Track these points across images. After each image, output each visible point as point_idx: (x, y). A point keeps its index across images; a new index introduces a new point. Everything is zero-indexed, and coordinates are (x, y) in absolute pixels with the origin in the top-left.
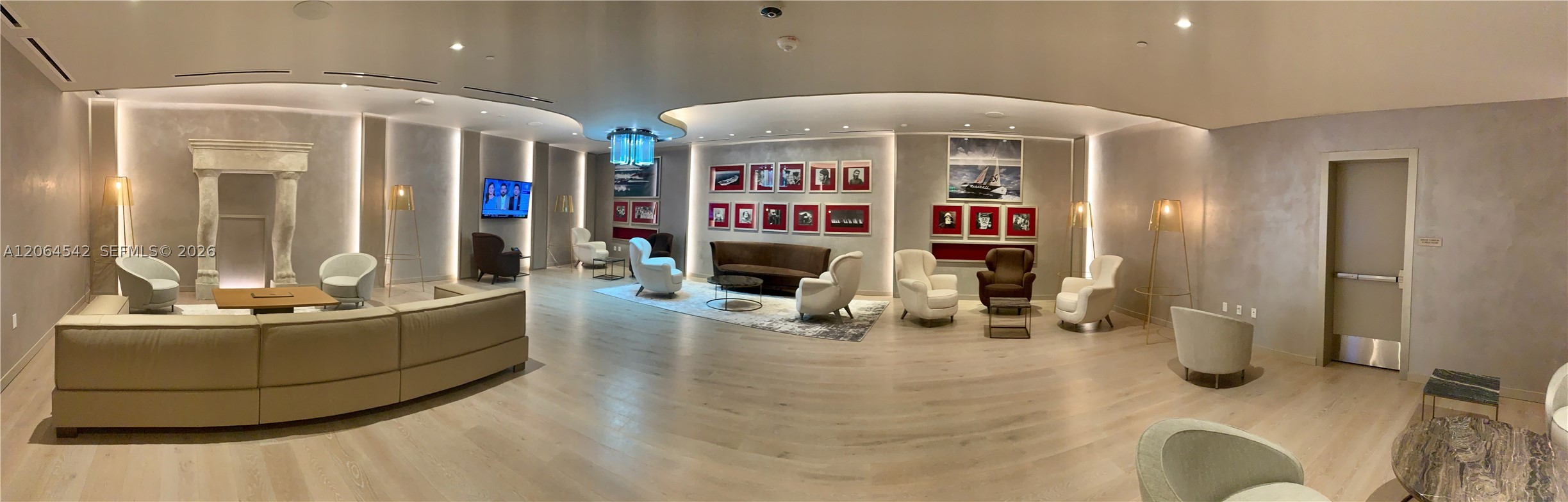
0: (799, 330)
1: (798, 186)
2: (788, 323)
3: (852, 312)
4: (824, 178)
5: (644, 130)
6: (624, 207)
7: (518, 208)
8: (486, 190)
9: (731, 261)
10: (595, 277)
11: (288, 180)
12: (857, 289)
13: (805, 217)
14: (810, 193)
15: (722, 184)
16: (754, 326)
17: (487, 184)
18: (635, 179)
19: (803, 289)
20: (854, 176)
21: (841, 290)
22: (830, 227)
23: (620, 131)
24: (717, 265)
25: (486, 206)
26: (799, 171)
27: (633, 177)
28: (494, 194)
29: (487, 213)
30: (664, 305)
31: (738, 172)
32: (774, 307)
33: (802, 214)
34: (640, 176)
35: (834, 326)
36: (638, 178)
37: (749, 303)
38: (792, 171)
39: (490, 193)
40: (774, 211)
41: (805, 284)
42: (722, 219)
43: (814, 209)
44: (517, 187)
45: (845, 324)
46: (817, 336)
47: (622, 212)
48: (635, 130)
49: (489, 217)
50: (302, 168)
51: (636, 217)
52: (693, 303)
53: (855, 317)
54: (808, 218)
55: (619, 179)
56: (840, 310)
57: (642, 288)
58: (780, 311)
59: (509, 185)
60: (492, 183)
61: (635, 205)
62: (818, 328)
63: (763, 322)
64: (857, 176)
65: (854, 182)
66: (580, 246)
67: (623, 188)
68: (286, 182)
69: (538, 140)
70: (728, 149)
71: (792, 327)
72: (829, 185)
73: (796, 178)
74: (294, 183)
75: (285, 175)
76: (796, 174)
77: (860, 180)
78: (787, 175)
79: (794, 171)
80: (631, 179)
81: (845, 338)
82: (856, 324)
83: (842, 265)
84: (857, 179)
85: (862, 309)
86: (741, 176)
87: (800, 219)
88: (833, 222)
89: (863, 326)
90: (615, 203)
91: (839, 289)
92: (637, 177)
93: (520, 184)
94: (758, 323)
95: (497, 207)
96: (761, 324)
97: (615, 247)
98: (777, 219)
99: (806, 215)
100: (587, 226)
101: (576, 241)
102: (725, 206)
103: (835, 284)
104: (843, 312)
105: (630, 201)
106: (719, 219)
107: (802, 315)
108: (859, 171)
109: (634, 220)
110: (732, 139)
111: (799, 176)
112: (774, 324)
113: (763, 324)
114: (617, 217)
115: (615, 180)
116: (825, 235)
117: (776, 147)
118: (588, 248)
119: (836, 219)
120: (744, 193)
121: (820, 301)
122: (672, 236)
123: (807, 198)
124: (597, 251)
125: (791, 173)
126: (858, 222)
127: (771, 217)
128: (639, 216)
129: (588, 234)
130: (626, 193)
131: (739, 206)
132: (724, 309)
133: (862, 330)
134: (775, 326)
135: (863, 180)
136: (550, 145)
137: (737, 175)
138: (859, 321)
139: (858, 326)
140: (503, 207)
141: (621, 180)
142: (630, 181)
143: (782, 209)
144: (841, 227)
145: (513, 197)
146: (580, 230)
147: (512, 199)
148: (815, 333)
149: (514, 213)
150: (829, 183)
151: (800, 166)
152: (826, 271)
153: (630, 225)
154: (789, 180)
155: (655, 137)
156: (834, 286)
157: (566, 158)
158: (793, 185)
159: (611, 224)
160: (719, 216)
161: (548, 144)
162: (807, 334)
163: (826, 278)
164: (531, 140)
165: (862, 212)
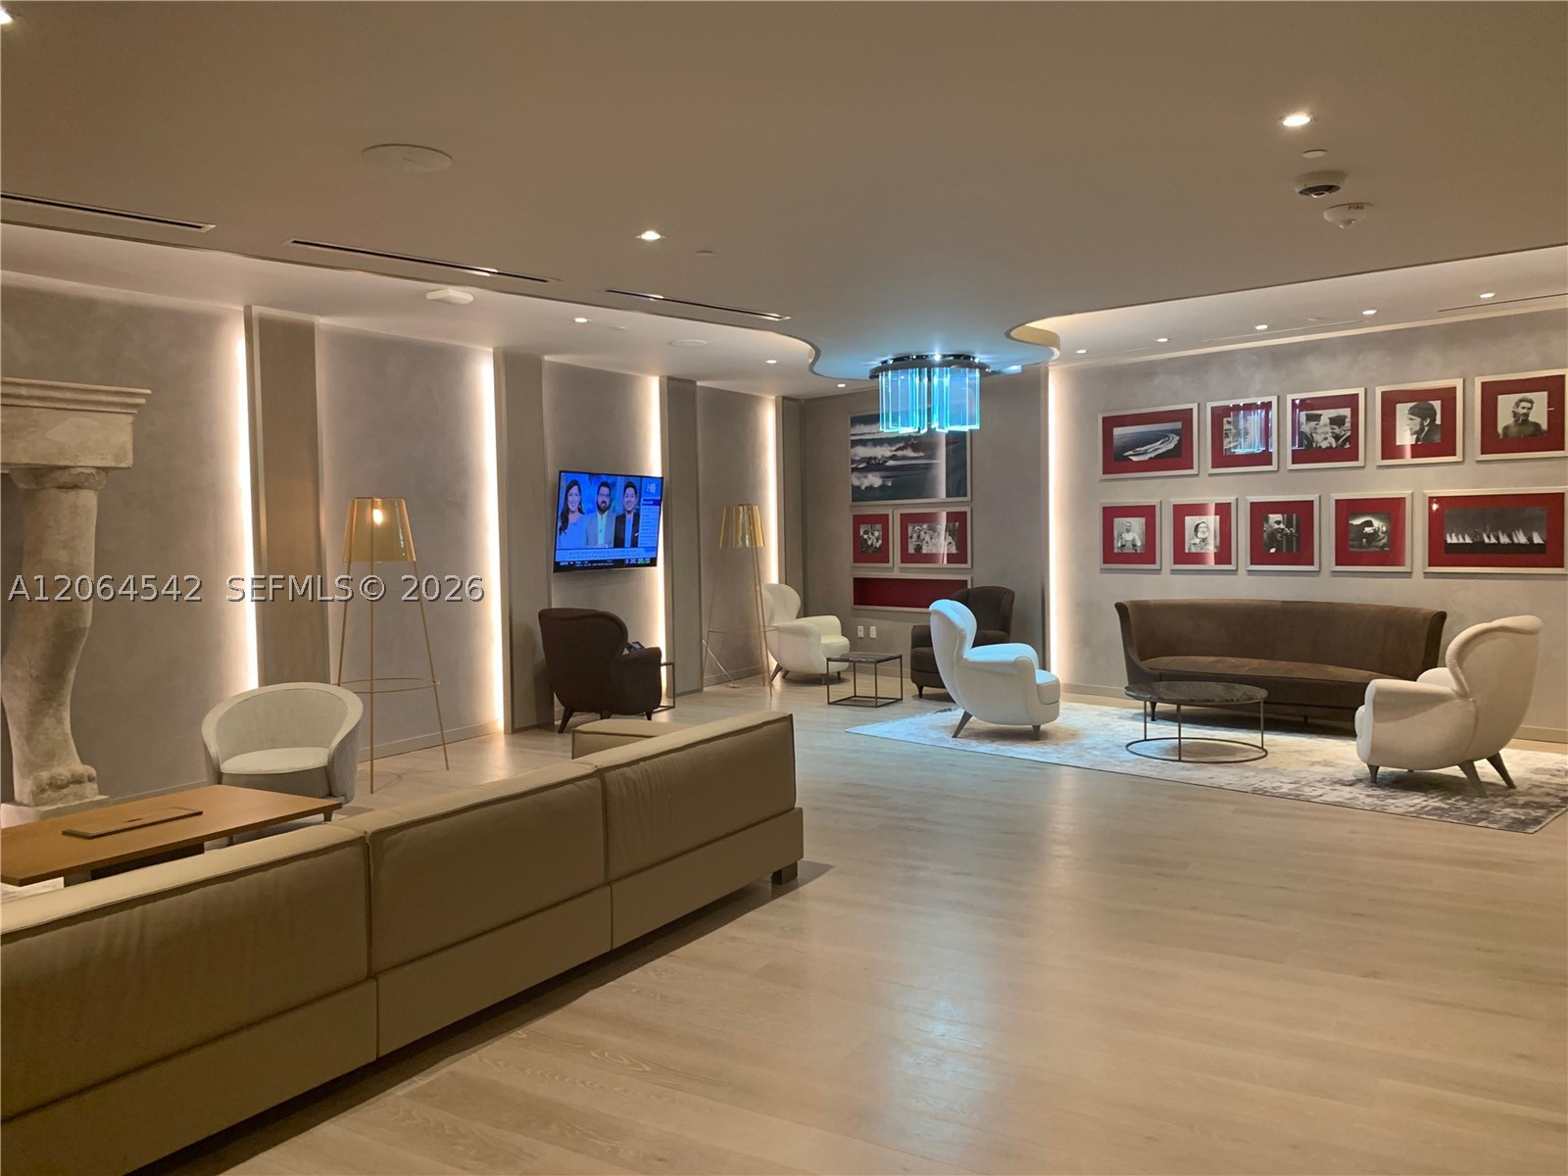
0: (1369, 800)
1: (1346, 450)
2: (1338, 787)
3: (1512, 775)
4: (1422, 429)
5: (957, 356)
6: (879, 526)
7: (634, 544)
8: (562, 501)
9: (1170, 649)
10: (834, 703)
11: (72, 493)
12: (1518, 721)
13: (1368, 530)
14: (1380, 467)
15: (1134, 459)
16: (1263, 793)
17: (564, 485)
18: (904, 458)
19: (1375, 704)
20: (1515, 414)
21: (1477, 712)
22: (1441, 554)
23: (902, 362)
24: (1135, 658)
25: (562, 538)
26: (1346, 412)
27: (900, 453)
28: (580, 511)
29: (565, 558)
30: (1026, 753)
31: (1178, 425)
32: (1296, 756)
33: (1358, 522)
34: (915, 448)
35: (1463, 800)
36: (912, 454)
37: (1235, 748)
38: (1327, 414)
39: (572, 508)
40: (1278, 517)
41: (1379, 692)
42: (1139, 544)
43: (1391, 509)
44: (630, 491)
45: (1490, 799)
46: (1418, 814)
47: (874, 539)
48: (937, 358)
49: (571, 568)
50: (117, 457)
51: (911, 550)
52: (1094, 748)
53: (1521, 787)
54: (1376, 532)
55: (863, 460)
56: (1476, 763)
57: (966, 717)
58: (1313, 764)
59: (614, 484)
60: (575, 483)
61: (907, 520)
62: (1417, 800)
63: (1278, 784)
64: (1526, 415)
65: (1514, 431)
66: (777, 629)
67: (874, 480)
68: (69, 497)
69: (672, 374)
70: (1148, 371)
71: (1351, 796)
72: (1437, 442)
73: (1337, 430)
74: (89, 499)
75: (65, 478)
76: (1337, 421)
77: (1537, 425)
78: (1313, 424)
79: (1333, 413)
80: (893, 458)
81: (1491, 822)
82: (1522, 800)
83: (1482, 649)
84: (1526, 421)
85: (1537, 771)
86: (1185, 434)
87: (1352, 535)
88: (1452, 539)
89: (1541, 806)
90: (855, 517)
91: (1472, 708)
92: (909, 453)
93: (637, 483)
94: (1267, 785)
95: (589, 542)
96: (1274, 788)
97: (861, 628)
98: (1289, 537)
99: (1369, 524)
100: (787, 577)
101: (772, 617)
102: (1147, 513)
103: (1463, 695)
104: (1484, 768)
105: (894, 510)
106: (1129, 545)
107: (1374, 769)
108: (1531, 402)
109: (906, 558)
110: (1163, 348)
111: (1348, 425)
112: (1306, 789)
113: (1280, 787)
114: (863, 552)
115: (853, 462)
116: (1427, 575)
117: (1278, 357)
118: (802, 633)
119: (1461, 532)
120: (1197, 475)
121: (1421, 735)
122: (1012, 594)
123: (1372, 480)
124: (825, 640)
125: (1325, 420)
126: (1530, 539)
127: (1273, 534)
128: (919, 548)
129: (794, 599)
130: (882, 494)
131: (1181, 512)
132: (1177, 758)
133: (1540, 813)
134: (1308, 791)
135: (1544, 426)
136: (699, 383)
137: (1175, 432)
138: (1531, 795)
139: (1526, 805)
140: (601, 541)
141: (868, 460)
142: (891, 463)
143: (1301, 513)
144: (1477, 554)
145: (624, 516)
146: (772, 588)
147: (620, 520)
148: (1412, 809)
149: (626, 553)
150: (1437, 438)
151: (1351, 401)
152: (1435, 666)
153: (895, 569)
154: (1318, 438)
155: (982, 367)
156: (1458, 701)
157: (735, 410)
158: (1330, 448)
159: (846, 570)
160: (1128, 537)
161: (695, 382)
162: (1392, 809)
163: (1437, 680)
164: (654, 374)
165: (1539, 511)
